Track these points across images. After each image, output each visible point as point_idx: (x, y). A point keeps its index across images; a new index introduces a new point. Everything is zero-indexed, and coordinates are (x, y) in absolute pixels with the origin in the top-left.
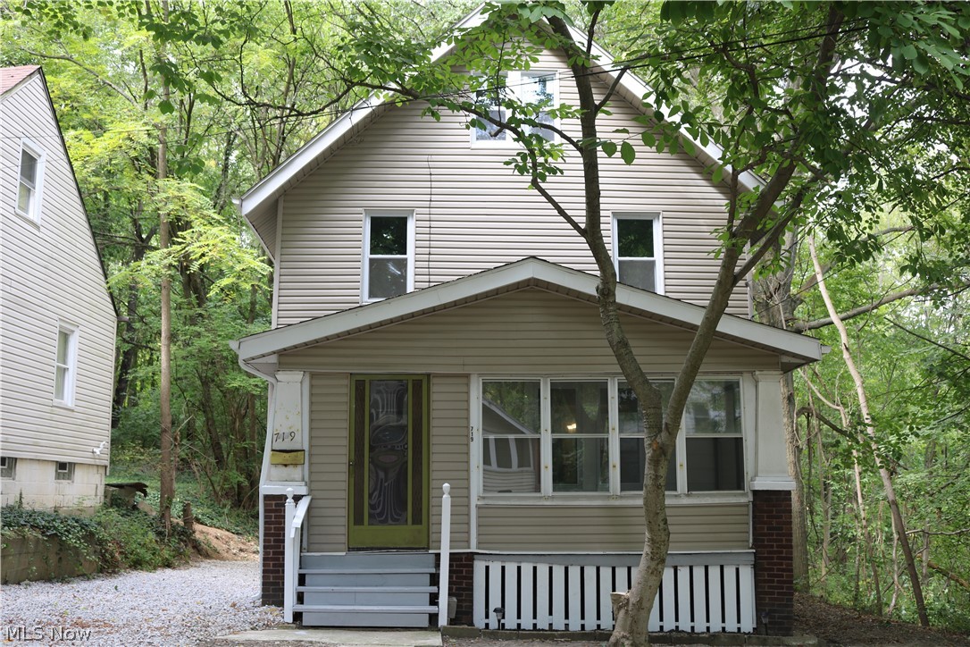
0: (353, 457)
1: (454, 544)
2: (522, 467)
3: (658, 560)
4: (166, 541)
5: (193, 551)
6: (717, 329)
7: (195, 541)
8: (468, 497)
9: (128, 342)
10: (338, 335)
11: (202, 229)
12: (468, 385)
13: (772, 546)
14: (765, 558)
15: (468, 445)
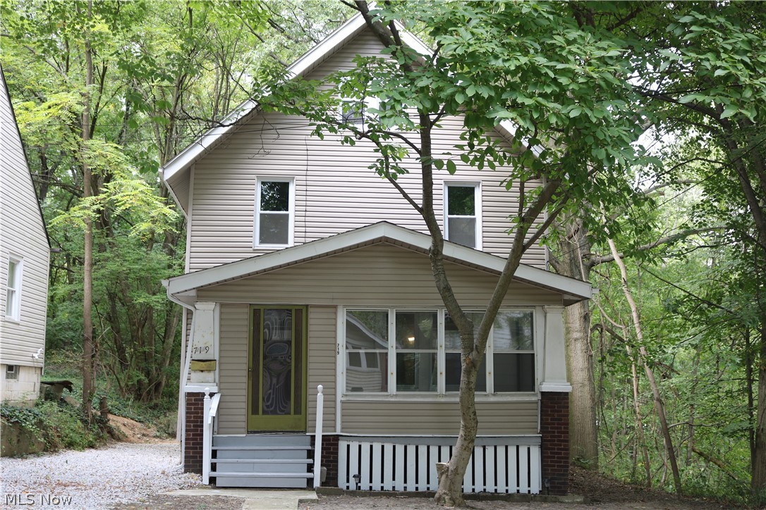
0: (251, 365)
1: (325, 428)
2: (371, 367)
3: (470, 440)
4: (89, 427)
5: (108, 435)
7: (110, 427)
8: (335, 395)
10: (242, 277)
12: (336, 313)
13: (554, 432)
14: (549, 441)
15: (335, 357)
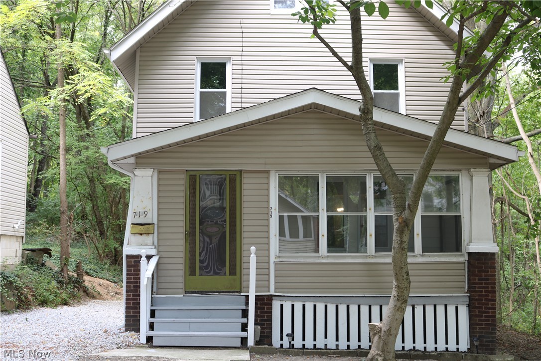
0: (188, 229)
1: (259, 289)
2: (306, 237)
3: (402, 301)
4: (64, 287)
5: (83, 294)
6: (445, 139)
7: (85, 287)
8: (268, 256)
9: (40, 154)
10: (177, 143)
11: (86, 74)
12: (268, 178)
13: (482, 292)
14: (476, 300)
15: (268, 220)
